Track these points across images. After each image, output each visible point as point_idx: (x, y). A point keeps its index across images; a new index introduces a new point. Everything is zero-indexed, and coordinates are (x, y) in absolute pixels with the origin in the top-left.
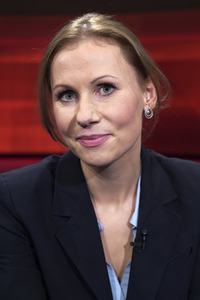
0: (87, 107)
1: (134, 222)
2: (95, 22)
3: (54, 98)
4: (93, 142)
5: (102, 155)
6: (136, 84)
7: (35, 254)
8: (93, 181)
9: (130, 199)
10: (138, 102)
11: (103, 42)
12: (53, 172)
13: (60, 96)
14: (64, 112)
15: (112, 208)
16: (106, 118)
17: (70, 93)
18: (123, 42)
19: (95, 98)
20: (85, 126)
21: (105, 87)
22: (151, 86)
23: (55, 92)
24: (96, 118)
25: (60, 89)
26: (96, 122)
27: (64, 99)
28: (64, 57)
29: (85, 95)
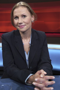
0: (20, 20)
1: (30, 43)
2: (22, 3)
3: (14, 18)
4: (22, 27)
5: (24, 29)
6: (30, 16)
7: (11, 49)
8: (22, 35)
9: (29, 38)
10: (31, 19)
11: (23, 7)
12: (14, 33)
13: (15, 18)
14: (16, 21)
15: (26, 40)
16: (24, 22)
17: (17, 17)
18: (27, 7)
19: (22, 18)
20: (20, 24)
21: (24, 16)
22: (33, 16)
23: (14, 17)
25: (15, 17)
26: (22, 23)
27: (16, 18)
28: (16, 10)
29: (20, 18)
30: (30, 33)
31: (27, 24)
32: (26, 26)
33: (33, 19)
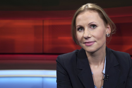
0: (87, 32)
1: (104, 72)
2: (90, 5)
3: (77, 30)
4: (89, 44)
5: (92, 48)
6: (103, 25)
7: (70, 81)
8: (89, 58)
9: (102, 64)
10: (104, 31)
11: (92, 12)
12: (77, 55)
14: (80, 35)
15: (96, 67)
16: (93, 36)
17: (82, 28)
18: (99, 11)
19: (90, 30)
20: (86, 38)
21: (93, 26)
22: (109, 26)
23: (77, 28)
24: (90, 36)
25: (78, 27)
26: (90, 38)
27: (80, 30)
28: (80, 17)
29: (86, 28)
30: (103, 54)
31: (99, 39)
32: (95, 43)
33: (108, 31)
